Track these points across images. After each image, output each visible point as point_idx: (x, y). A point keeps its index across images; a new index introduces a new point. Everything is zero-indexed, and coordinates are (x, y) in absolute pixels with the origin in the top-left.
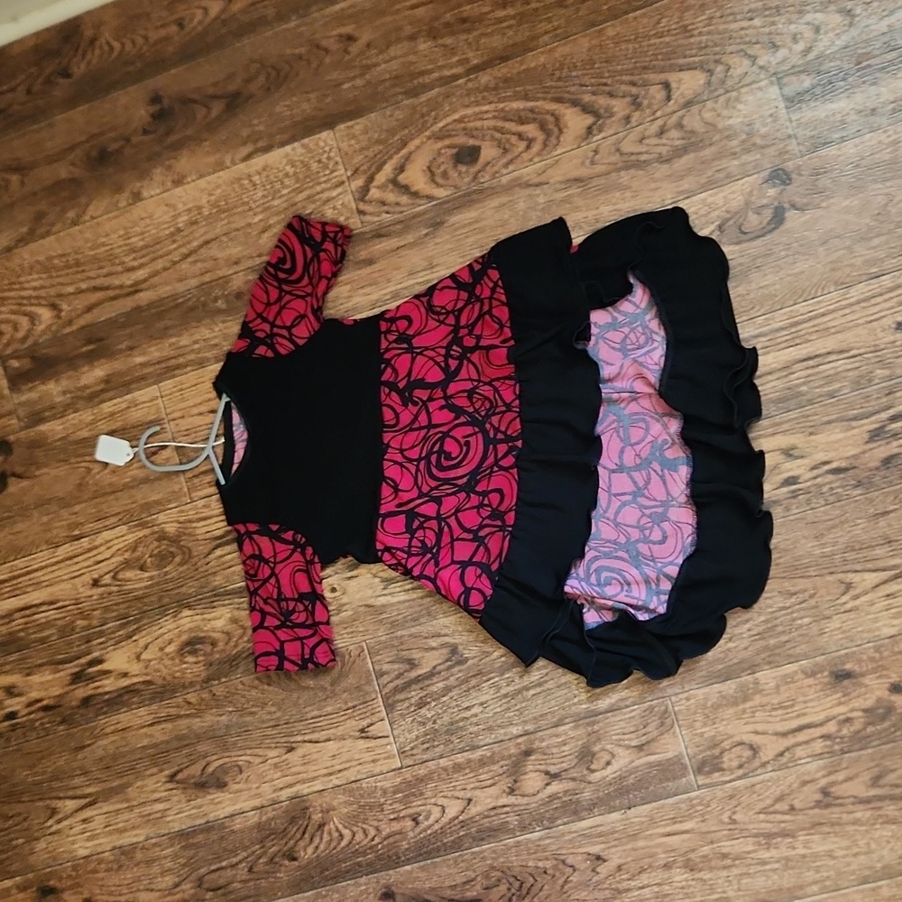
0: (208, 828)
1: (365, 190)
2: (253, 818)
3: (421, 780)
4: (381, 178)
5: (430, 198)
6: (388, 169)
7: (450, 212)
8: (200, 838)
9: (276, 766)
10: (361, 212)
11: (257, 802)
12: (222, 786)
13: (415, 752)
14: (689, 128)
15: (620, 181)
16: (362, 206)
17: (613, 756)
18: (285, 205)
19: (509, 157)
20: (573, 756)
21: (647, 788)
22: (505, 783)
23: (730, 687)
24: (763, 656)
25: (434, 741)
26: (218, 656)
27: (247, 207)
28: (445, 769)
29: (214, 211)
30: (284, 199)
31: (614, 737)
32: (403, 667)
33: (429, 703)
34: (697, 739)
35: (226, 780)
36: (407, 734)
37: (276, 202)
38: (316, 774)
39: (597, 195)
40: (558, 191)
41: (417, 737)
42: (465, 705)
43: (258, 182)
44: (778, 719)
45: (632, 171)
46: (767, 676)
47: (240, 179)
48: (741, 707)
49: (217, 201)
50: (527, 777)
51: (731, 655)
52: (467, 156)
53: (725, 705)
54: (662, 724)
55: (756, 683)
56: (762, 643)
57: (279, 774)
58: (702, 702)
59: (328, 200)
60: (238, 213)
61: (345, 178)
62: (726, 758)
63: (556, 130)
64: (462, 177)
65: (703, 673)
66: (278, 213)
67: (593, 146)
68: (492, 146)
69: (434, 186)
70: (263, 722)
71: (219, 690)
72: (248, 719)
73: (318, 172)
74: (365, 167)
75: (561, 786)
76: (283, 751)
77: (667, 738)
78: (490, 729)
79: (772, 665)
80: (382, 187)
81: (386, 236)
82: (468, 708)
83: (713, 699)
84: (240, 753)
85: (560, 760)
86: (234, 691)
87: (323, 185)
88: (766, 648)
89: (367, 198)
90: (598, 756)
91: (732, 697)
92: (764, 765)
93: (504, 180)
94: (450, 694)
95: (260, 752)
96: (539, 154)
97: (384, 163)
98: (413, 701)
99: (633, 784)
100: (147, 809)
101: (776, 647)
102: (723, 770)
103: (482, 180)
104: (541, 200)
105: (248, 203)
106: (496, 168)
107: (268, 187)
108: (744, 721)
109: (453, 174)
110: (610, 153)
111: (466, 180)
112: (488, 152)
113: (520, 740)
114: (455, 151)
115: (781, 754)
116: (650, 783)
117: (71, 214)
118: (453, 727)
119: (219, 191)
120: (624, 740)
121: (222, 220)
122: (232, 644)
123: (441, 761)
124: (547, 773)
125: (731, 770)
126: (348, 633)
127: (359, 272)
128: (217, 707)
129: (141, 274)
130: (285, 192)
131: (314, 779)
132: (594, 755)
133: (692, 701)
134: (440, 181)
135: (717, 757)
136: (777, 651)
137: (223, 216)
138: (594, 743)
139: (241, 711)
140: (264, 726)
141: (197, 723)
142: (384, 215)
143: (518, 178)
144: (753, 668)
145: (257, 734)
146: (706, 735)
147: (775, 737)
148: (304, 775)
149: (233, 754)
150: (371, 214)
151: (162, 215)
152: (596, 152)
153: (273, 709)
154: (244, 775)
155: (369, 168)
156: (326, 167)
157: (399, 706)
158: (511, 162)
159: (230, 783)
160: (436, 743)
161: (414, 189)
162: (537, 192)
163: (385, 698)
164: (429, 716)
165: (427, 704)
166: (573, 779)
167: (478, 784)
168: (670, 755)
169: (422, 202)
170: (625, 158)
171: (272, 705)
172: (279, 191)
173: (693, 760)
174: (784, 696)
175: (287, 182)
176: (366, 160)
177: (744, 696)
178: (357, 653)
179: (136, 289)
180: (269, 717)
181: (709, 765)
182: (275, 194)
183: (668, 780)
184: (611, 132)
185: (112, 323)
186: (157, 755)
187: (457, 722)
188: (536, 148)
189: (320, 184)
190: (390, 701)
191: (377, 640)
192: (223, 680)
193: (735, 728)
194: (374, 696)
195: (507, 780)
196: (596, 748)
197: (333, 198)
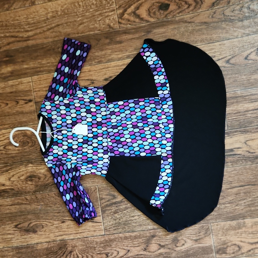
0: (28, 247)
1: (123, 14)
2: (45, 246)
3: (111, 241)
4: (129, 11)
5: (147, 21)
6: (133, 7)
7: (154, 28)
8: (23, 250)
9: (57, 227)
10: (119, 23)
11: (47, 240)
12: (35, 232)
13: (110, 230)
14: (252, 9)
15: (222, 25)
16: (120, 20)
17: (186, 242)
18: (90, 15)
19: (180, 10)
20: (170, 240)
21: (197, 256)
22: (143, 246)
23: (234, 223)
24: (248, 213)
25: (119, 227)
26: (40, 183)
27: (75, 14)
28: (121, 238)
29: (63, 13)
30: (90, 13)
31: (187, 235)
32: (111, 197)
33: (119, 212)
34: (219, 241)
35: (37, 230)
36: (108, 223)
37: (87, 14)
38: (72, 233)
39: (212, 30)
40: (197, 26)
41: (112, 224)
42: (132, 215)
43: (81, 5)
44: (251, 237)
45: (227, 23)
46: (249, 221)
47: (75, 3)
48: (237, 231)
49: (64, 10)
50: (152, 245)
51: (236, 211)
52: (165, 7)
53: (231, 230)
54: (206, 233)
55: (244, 223)
56: (248, 209)
57: (58, 231)
58: (223, 227)
59: (108, 16)
60: (72, 16)
61: (115, 8)
62: (228, 249)
63: (200, 2)
64: (161, 15)
65: (225, 216)
66: (87, 18)
67: (214, 10)
68: (174, 5)
69: (149, 17)
70: (54, 210)
71: (39, 196)
72: (49, 208)
73: (105, 5)
74: (124, 6)
75: (164, 250)
76: (60, 222)
77: (207, 238)
78: (140, 225)
79: (251, 217)
80: (129, 14)
81: (128, 33)
82: (133, 216)
83: (227, 226)
84: (43, 221)
85: (165, 241)
86: (45, 197)
87: (107, 10)
88: (250, 211)
89: (123, 18)
90: (180, 241)
91: (234, 227)
92: (242, 254)
93: (177, 19)
94: (127, 210)
95: (51, 221)
96: (192, 10)
97: (132, 5)
98: (113, 210)
99: (191, 254)
100: (5, 237)
101: (254, 211)
102: (226, 253)
103: (168, 17)
104: (190, 28)
105: (76, 12)
106: (175, 14)
107: (85, 7)
108: (237, 237)
109: (157, 13)
110: (220, 14)
111: (162, 16)
112: (172, 7)
113: (151, 231)
114: (159, 4)
115: (250, 251)
116: (198, 254)
117: (6, 6)
118: (127, 223)
119: (65, 6)
120: (191, 237)
121: (65, 17)
122: (46, 179)
123: (120, 235)
124: (160, 245)
125: (230, 254)
126: (91, 182)
127: (115, 46)
128: (37, 202)
129: (30, 34)
130: (91, 10)
131: (71, 234)
132: (178, 241)
133: (219, 226)
134: (152, 15)
135: (225, 248)
136: (254, 212)
137: (66, 16)
138: (179, 236)
139: (46, 205)
140: (54, 212)
141: (28, 207)
142: (129, 25)
143: (182, 19)
144: (244, 217)
145: (51, 214)
146: (222, 240)
147: (248, 244)
148: (67, 232)
149: (41, 221)
150: (124, 24)
151: (42, 12)
152: (215, 13)
153: (59, 206)
154: (44, 229)
155: (125, 6)
156: (109, 3)
157: (107, 212)
158: (181, 12)
159: (38, 231)
160: (119, 228)
161: (142, 17)
162: (189, 25)
163: (102, 208)
164: (118, 217)
165: (117, 212)
166: (169, 249)
167: (133, 245)
168: (207, 245)
169: (144, 22)
170: (226, 17)
171: (59, 205)
172: (89, 10)
173: (216, 248)
174: (254, 229)
175: (93, 7)
176: (124, 3)
177: (239, 227)
178: (94, 190)
179: (28, 39)
180: (57, 209)
181: (222, 251)
182: (87, 11)
183: (205, 254)
184: (222, 6)
185: (17, 50)
186: (12, 217)
187: (128, 221)
188: (191, 8)
189: (105, 9)
190: (104, 209)
191: (102, 186)
192: (41, 192)
193: (233, 238)
194: (98, 207)
195: (144, 245)
196: (180, 238)
197: (110, 16)
